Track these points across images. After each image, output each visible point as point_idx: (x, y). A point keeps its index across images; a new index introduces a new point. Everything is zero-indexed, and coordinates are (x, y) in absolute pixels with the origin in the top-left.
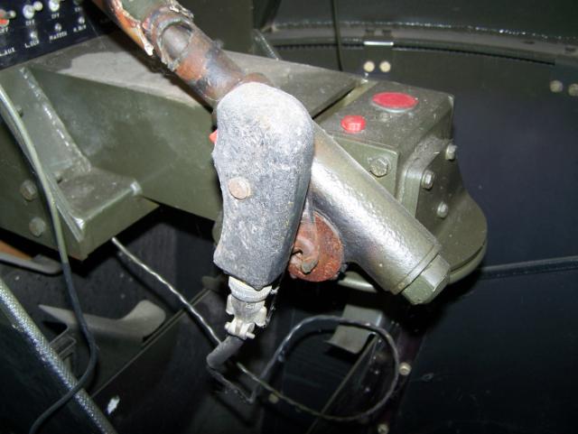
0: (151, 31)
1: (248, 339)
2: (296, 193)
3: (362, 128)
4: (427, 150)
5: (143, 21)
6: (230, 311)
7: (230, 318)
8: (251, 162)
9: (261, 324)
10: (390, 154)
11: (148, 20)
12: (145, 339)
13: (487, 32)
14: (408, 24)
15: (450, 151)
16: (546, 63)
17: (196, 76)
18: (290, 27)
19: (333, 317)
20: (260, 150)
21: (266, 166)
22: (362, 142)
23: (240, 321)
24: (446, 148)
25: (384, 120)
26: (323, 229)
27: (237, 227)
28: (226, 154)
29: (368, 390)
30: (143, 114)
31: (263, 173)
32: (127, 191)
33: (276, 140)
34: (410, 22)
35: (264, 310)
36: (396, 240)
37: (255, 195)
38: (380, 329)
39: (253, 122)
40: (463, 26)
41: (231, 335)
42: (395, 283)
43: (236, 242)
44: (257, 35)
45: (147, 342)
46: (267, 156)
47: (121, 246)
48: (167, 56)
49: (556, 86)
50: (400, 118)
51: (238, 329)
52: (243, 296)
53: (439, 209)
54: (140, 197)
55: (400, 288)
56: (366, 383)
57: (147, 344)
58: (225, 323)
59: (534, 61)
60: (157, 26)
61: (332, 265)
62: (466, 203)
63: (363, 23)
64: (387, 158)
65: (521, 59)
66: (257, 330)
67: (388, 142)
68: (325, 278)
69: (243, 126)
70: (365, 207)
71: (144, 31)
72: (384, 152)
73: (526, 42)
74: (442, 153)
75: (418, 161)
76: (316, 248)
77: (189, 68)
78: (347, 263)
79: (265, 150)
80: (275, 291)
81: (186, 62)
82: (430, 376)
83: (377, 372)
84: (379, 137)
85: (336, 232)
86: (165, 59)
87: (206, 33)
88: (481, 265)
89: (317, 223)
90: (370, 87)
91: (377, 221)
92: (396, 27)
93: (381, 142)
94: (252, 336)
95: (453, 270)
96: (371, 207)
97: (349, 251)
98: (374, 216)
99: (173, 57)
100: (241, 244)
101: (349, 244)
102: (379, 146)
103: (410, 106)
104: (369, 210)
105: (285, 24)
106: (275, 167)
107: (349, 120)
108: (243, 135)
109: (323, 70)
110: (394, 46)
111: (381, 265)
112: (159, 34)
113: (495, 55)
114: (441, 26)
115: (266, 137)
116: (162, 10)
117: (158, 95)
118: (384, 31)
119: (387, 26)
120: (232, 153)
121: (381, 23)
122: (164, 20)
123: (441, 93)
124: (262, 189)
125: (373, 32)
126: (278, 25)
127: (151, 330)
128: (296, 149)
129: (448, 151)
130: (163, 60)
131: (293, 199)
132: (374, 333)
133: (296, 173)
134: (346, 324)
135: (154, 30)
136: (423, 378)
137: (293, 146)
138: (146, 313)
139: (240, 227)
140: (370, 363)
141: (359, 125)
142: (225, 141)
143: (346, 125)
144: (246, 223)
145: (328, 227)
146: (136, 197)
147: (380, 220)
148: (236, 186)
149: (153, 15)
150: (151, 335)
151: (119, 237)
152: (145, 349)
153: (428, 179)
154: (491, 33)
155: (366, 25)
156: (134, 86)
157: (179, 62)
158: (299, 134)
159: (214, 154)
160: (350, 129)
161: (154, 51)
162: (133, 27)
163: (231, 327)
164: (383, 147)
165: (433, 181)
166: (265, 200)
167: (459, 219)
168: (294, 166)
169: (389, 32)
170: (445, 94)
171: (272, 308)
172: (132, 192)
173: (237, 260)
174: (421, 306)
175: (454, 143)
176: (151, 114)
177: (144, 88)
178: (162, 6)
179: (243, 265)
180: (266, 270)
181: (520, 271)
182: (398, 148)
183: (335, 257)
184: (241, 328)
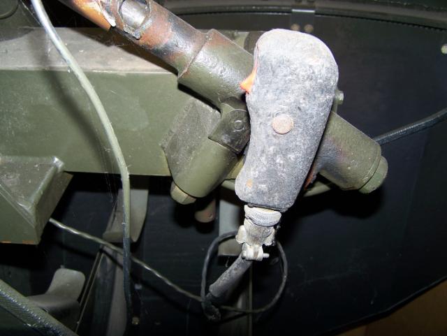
0: (110, 4)
6: (242, 240)
12: (79, 299)
20: (308, 85)
23: (257, 246)
27: (275, 161)
32: (52, 168)
37: (298, 127)
42: (360, 179)
45: (82, 301)
51: (257, 254)
71: (103, 5)
78: (316, 175)
79: (313, 84)
81: (151, 28)
94: (267, 255)
100: (276, 174)
110: (316, 14)
112: (119, 6)
118: (308, 2)
135: (113, 2)
139: (278, 159)
144: (285, 155)
146: (61, 173)
161: (116, 22)
163: (249, 253)
172: (56, 168)
184: (258, 251)
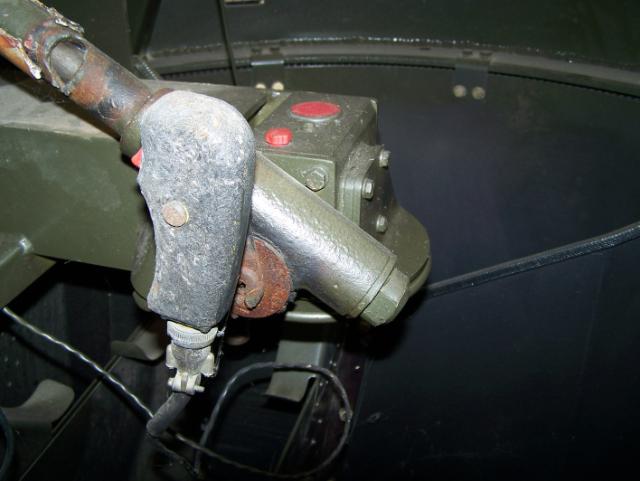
0: (35, 51)
1: (197, 393)
2: (241, 211)
3: (290, 140)
4: (361, 157)
5: (25, 39)
6: (171, 363)
7: (173, 373)
8: (187, 181)
9: (208, 374)
10: (325, 164)
11: (31, 37)
12: (55, 424)
13: (381, 42)
14: (296, 40)
15: (383, 158)
16: (446, 68)
17: (97, 98)
18: (167, 54)
19: (270, 364)
20: (197, 165)
21: (206, 183)
22: (292, 154)
23: (186, 374)
24: (378, 155)
25: (310, 130)
26: (265, 254)
27: (176, 261)
28: (155, 176)
29: (313, 442)
30: (27, 155)
31: (203, 191)
32: (16, 250)
33: (216, 152)
34: (298, 38)
35: (211, 357)
36: (349, 255)
37: (195, 219)
38: (323, 369)
39: (187, 133)
40: (354, 37)
41: (176, 392)
42: (354, 304)
43: (175, 279)
44: (138, 62)
45: (57, 427)
46: (206, 171)
47: (15, 316)
48: (58, 78)
49: (460, 91)
50: (326, 127)
51: (184, 384)
52: (188, 342)
53: (378, 223)
54: (32, 255)
55: (360, 308)
56: (310, 435)
57: (59, 429)
58: (167, 380)
59: (433, 67)
60: (42, 43)
61: (280, 296)
62: (400, 215)
63: (247, 43)
64: (323, 168)
65: (420, 66)
66: (204, 381)
67: (321, 152)
68: (273, 311)
69: (174, 140)
70: (310, 224)
71: (27, 51)
72: (318, 163)
73: (422, 49)
74: (377, 161)
75: (355, 170)
76: (260, 278)
77: (87, 90)
78: (296, 291)
79: (203, 164)
80: (222, 333)
81: (83, 83)
82: (378, 416)
83: (320, 421)
84: (310, 148)
85: (281, 256)
86: (56, 82)
87: (101, 50)
88: (427, 282)
89: (259, 250)
90: (284, 99)
91: (326, 237)
92: (283, 44)
93: (313, 152)
94: (201, 389)
95: (412, 280)
96: (316, 222)
97: (299, 276)
98: (322, 232)
99: (65, 80)
100: (181, 279)
101: (296, 268)
102: (311, 157)
103: (334, 114)
104: (315, 227)
105: (161, 52)
106: (217, 183)
107: (273, 133)
108: (176, 150)
109: (227, 87)
110: (285, 64)
111: (336, 286)
112: (46, 53)
113: (393, 65)
114: (331, 39)
115: (204, 149)
116: (46, 24)
117: (44, 130)
118: (272, 50)
119: (274, 44)
120: (162, 175)
121: (266, 41)
122: (50, 35)
123: (362, 98)
124: (203, 211)
125: (259, 51)
126: (153, 53)
127: (59, 413)
128: (239, 159)
129: (381, 158)
130: (54, 84)
131: (239, 218)
132: (314, 376)
133: (240, 187)
134: (285, 369)
135: (39, 48)
136: (369, 420)
137: (236, 155)
138: (51, 394)
139: (179, 260)
140: (313, 411)
141: (285, 137)
142: (153, 160)
143: (271, 139)
144: (186, 255)
145: (270, 252)
146: (26, 255)
147: (329, 236)
148: (170, 212)
149: (37, 30)
150: (60, 419)
151: (10, 306)
152: (57, 436)
153: (369, 188)
154: (385, 42)
155: (250, 46)
156: (13, 124)
157: (75, 84)
158: (241, 142)
159: (141, 178)
160: (275, 143)
161: (42, 73)
162: (12, 47)
163: (176, 382)
164: (316, 157)
165: (374, 189)
166: (206, 224)
167: (397, 234)
168: (239, 180)
169: (278, 49)
170: (367, 98)
171: (220, 353)
172: (22, 249)
173: (178, 300)
174: (382, 326)
175: (386, 149)
176: (36, 155)
177: (25, 125)
178: (46, 20)
179: (186, 305)
180: (214, 307)
181: (458, 285)
182: (334, 156)
183: (282, 285)
184: (186, 381)
